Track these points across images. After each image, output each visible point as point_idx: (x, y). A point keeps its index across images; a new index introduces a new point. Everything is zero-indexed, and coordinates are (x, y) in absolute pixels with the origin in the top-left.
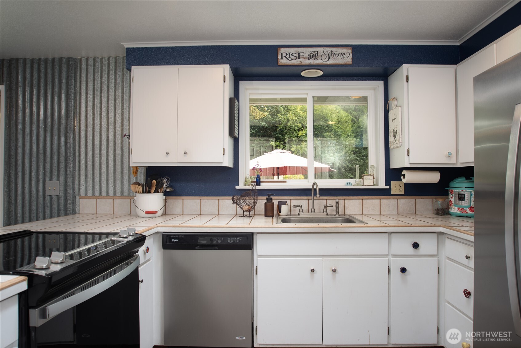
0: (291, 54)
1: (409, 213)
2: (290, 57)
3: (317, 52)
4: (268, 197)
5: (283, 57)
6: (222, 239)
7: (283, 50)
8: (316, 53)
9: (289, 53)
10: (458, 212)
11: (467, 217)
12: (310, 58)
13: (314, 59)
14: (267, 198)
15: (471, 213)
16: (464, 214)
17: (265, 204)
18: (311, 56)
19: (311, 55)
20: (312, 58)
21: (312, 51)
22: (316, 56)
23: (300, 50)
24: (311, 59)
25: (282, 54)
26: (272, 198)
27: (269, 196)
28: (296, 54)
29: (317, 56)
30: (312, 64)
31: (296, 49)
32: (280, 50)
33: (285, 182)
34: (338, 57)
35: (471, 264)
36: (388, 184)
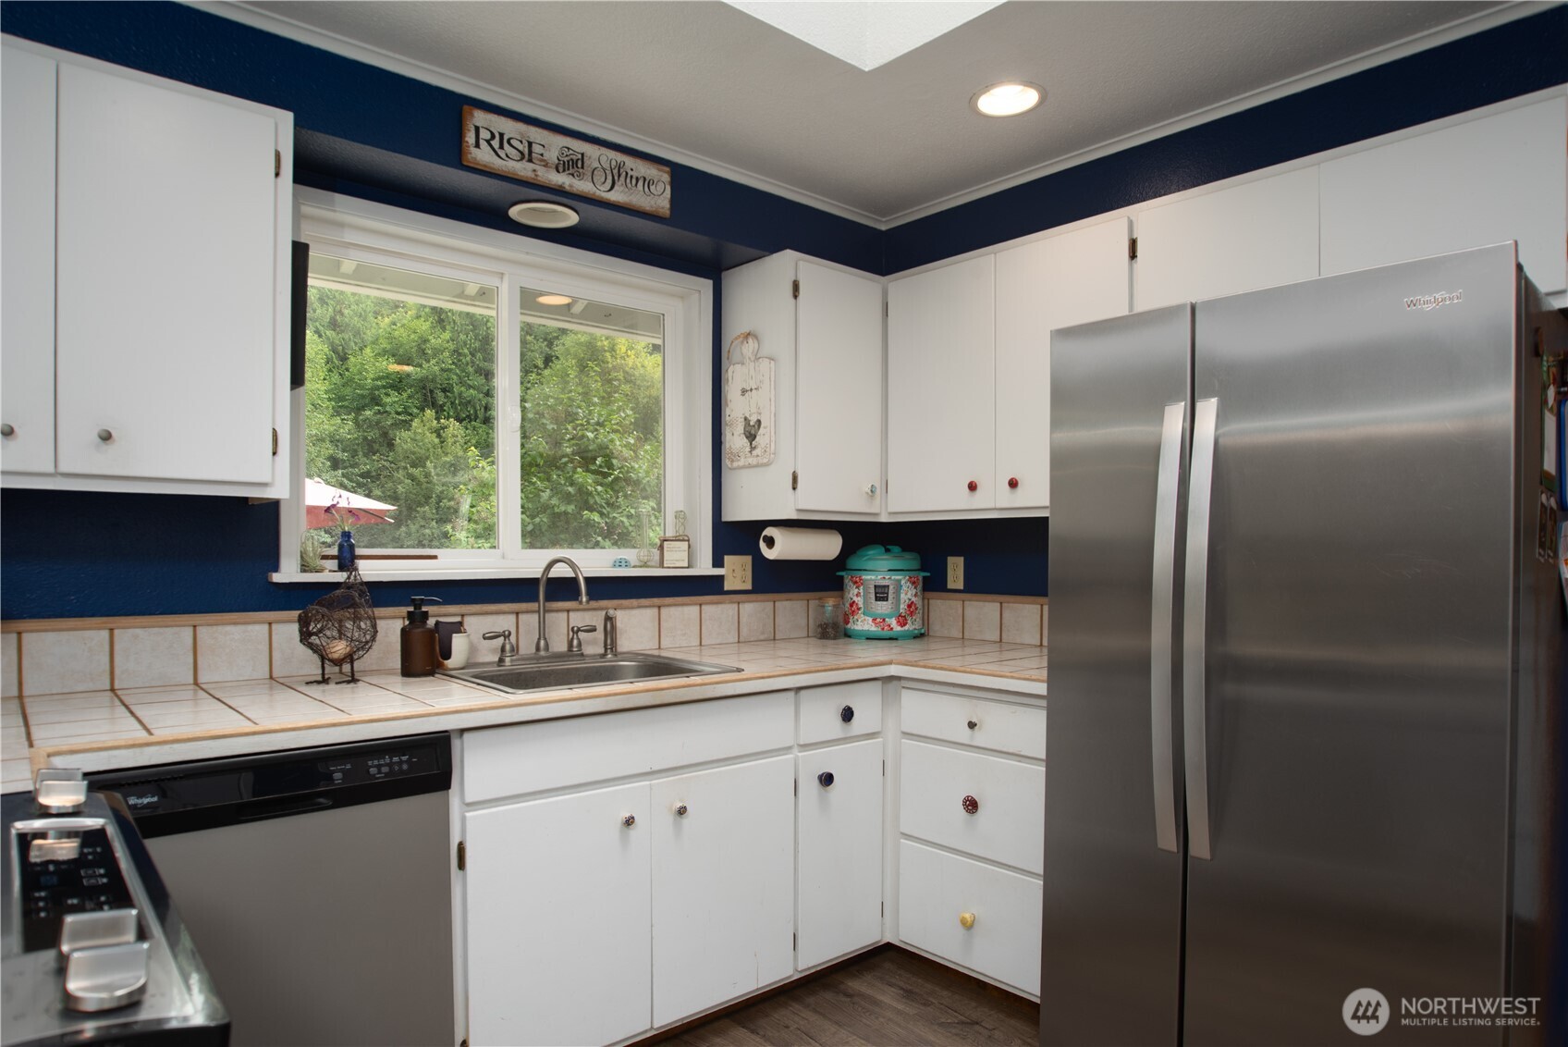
0: (506, 138)
1: (762, 637)
2: (501, 147)
3: (583, 155)
4: (411, 609)
5: (481, 141)
6: (348, 766)
7: (480, 118)
8: (580, 156)
9: (501, 135)
10: (873, 628)
11: (891, 639)
12: (561, 169)
13: (573, 175)
14: (409, 612)
15: (899, 628)
16: (887, 633)
17: (404, 631)
18: (564, 162)
19: (566, 159)
20: (568, 169)
21: (568, 149)
22: (577, 167)
23: (535, 134)
24: (564, 171)
25: (477, 129)
26: (427, 612)
27: (418, 605)
28: (521, 142)
29: (582, 167)
30: (567, 188)
31: (521, 127)
32: (472, 115)
33: (435, 557)
34: (636, 185)
35: (979, 738)
36: (718, 562)
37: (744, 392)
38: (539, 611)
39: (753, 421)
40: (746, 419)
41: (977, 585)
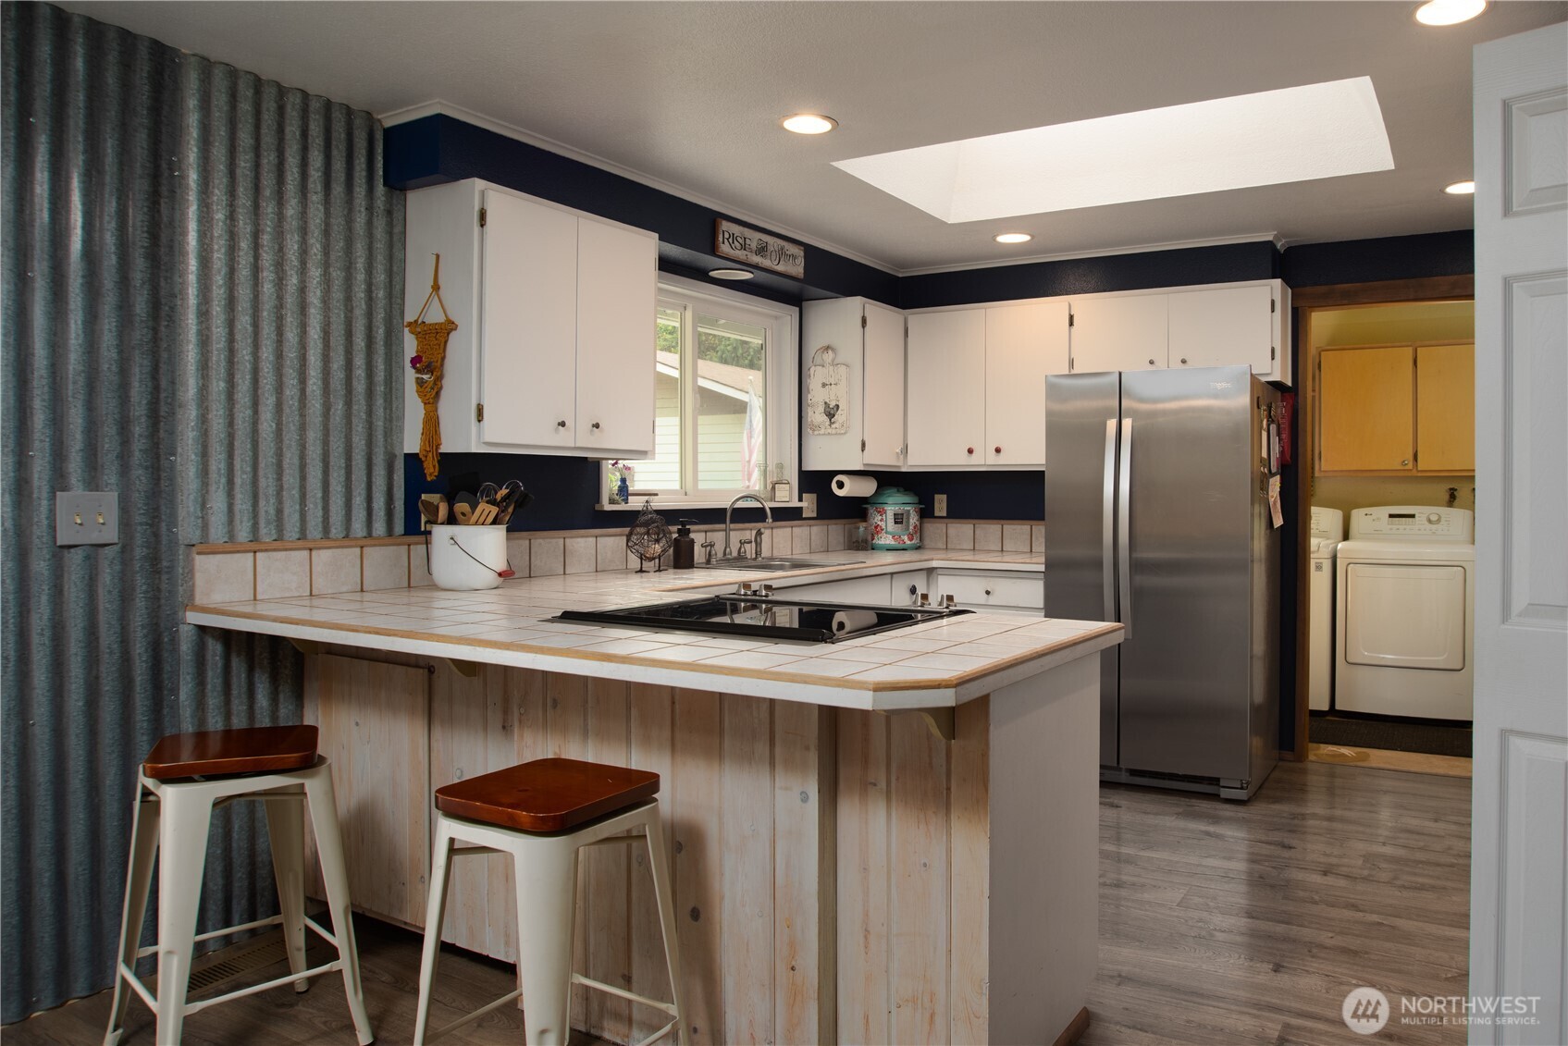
0: (735, 236)
1: (822, 550)
2: (733, 242)
4: (680, 527)
5: (725, 240)
7: (725, 225)
8: (766, 244)
9: (733, 235)
10: (893, 543)
11: (903, 550)
12: (757, 252)
13: (760, 256)
14: (679, 529)
15: (909, 542)
16: (902, 546)
17: (676, 541)
18: (759, 248)
19: (760, 246)
20: (760, 252)
21: (761, 240)
22: (764, 251)
23: (748, 232)
25: (724, 232)
26: (689, 529)
27: (683, 524)
28: (741, 238)
29: (767, 251)
30: (760, 265)
31: (741, 228)
32: (721, 224)
33: (657, 494)
34: (789, 259)
35: (992, 600)
36: (800, 500)
37: (824, 385)
38: (726, 530)
39: (832, 404)
40: (826, 403)
41: (955, 513)
